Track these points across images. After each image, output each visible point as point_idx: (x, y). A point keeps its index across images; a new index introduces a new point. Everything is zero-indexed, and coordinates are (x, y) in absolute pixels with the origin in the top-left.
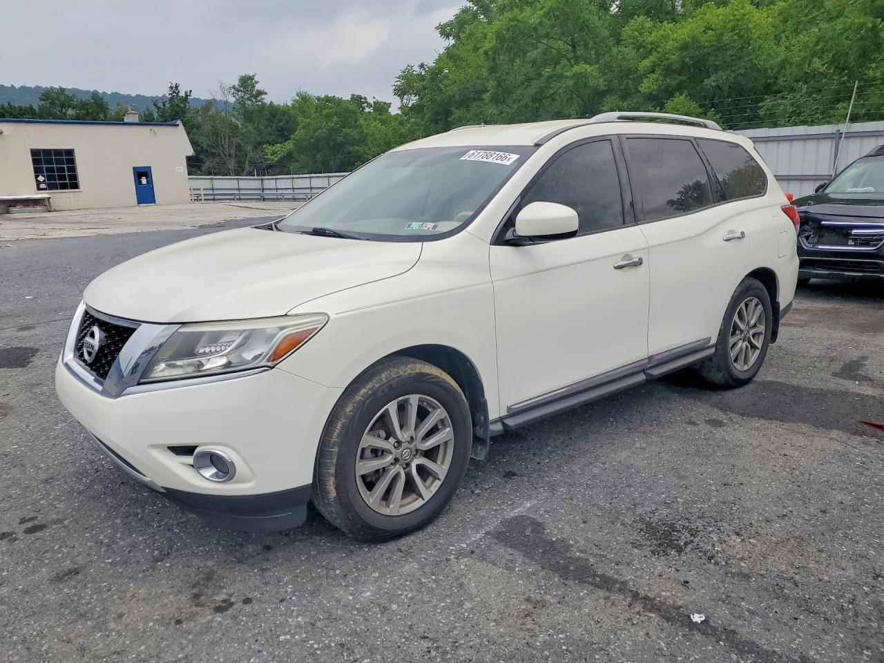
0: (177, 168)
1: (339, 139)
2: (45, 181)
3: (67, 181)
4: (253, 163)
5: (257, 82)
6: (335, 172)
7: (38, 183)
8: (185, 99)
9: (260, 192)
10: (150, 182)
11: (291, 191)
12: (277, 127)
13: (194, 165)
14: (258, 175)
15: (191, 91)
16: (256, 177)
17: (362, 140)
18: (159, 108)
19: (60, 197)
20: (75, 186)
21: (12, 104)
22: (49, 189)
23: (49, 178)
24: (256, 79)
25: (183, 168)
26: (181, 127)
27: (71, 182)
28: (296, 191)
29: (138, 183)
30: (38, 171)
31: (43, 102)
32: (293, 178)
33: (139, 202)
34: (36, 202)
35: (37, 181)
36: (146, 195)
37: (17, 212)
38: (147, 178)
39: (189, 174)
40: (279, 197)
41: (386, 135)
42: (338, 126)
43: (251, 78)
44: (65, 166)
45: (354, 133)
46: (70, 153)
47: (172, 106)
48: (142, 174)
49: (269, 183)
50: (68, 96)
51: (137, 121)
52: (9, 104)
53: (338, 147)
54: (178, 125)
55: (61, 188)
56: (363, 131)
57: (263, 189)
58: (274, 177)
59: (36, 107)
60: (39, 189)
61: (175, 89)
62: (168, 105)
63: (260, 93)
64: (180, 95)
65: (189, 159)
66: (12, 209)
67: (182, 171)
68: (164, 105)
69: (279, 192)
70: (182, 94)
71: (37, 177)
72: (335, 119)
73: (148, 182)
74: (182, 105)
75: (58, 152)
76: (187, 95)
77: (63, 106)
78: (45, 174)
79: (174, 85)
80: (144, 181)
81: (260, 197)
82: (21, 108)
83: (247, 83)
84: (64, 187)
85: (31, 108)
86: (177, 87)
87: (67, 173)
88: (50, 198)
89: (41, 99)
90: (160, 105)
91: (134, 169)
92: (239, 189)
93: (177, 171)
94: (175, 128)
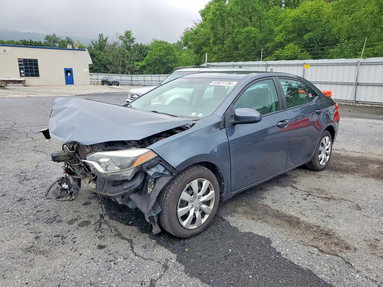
0: (84, 69)
1: (165, 60)
2: (24, 73)
3: (34, 73)
4: (129, 69)
5: (132, 34)
6: (162, 74)
7: (21, 74)
8: (106, 41)
9: (131, 82)
10: (72, 75)
11: (143, 82)
12: (143, 54)
13: (92, 70)
14: (130, 74)
15: (108, 37)
16: (129, 75)
17: (175, 61)
18: (94, 44)
19: (30, 80)
20: (38, 75)
21: (32, 40)
22: (26, 76)
23: (26, 71)
24: (132, 32)
25: (87, 70)
27: (36, 74)
28: (145, 82)
29: (66, 75)
30: (21, 69)
32: (144, 76)
33: (66, 84)
34: (20, 82)
35: (20, 72)
36: (69, 80)
37: (10, 86)
38: (70, 73)
39: (90, 72)
40: (138, 84)
41: (188, 58)
42: (164, 54)
43: (130, 32)
44: (33, 66)
45: (171, 58)
46: (36, 61)
47: (100, 43)
48: (68, 71)
49: (135, 77)
50: (56, 38)
51: (71, 48)
53: (164, 64)
54: (85, 50)
55: (31, 76)
56: (176, 57)
57: (132, 81)
58: (137, 75)
59: (42, 42)
60: (21, 76)
61: (101, 36)
62: (98, 43)
63: (134, 39)
64: (103, 38)
65: (90, 65)
66: (8, 84)
67: (87, 71)
68: (96, 43)
69: (138, 82)
70: (104, 38)
71: (20, 71)
72: (164, 51)
73: (71, 75)
74: (104, 43)
75: (30, 60)
76: (106, 39)
77: (54, 42)
78: (24, 70)
79: (101, 34)
80: (69, 74)
81: (130, 84)
82: (35, 42)
83: (128, 34)
84: (32, 76)
85: (40, 43)
86: (102, 35)
87: (34, 70)
88: (25, 80)
89: (45, 39)
90: (95, 43)
91: (64, 68)
92: (121, 80)
93: (84, 71)
94: (84, 51)
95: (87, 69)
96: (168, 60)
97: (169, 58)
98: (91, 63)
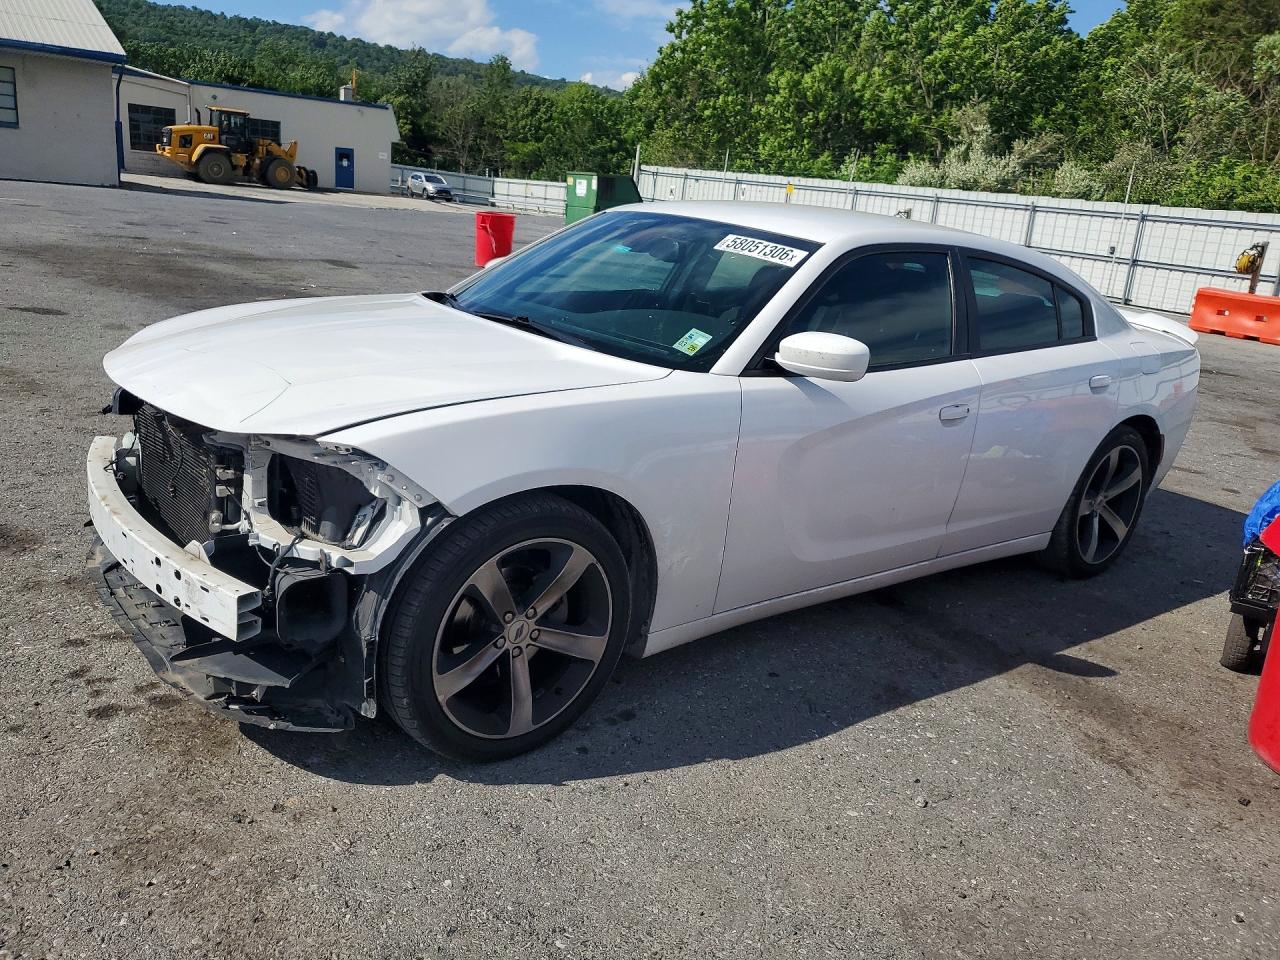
0: (380, 152)
9: (489, 196)
10: (351, 165)
11: (522, 200)
13: (399, 155)
14: (490, 176)
16: (487, 178)
26: (391, 111)
28: (528, 200)
29: (339, 167)
32: (527, 184)
33: (338, 185)
36: (345, 178)
38: (349, 160)
39: (392, 162)
46: (276, 125)
48: (344, 154)
49: (502, 186)
54: (387, 109)
57: (493, 194)
58: (507, 180)
65: (393, 144)
67: (386, 157)
69: (510, 199)
73: (349, 165)
75: (265, 123)
80: (345, 163)
81: (488, 203)
91: (337, 149)
92: (464, 190)
93: (381, 157)
94: (384, 111)
95: (386, 154)
98: (396, 138)
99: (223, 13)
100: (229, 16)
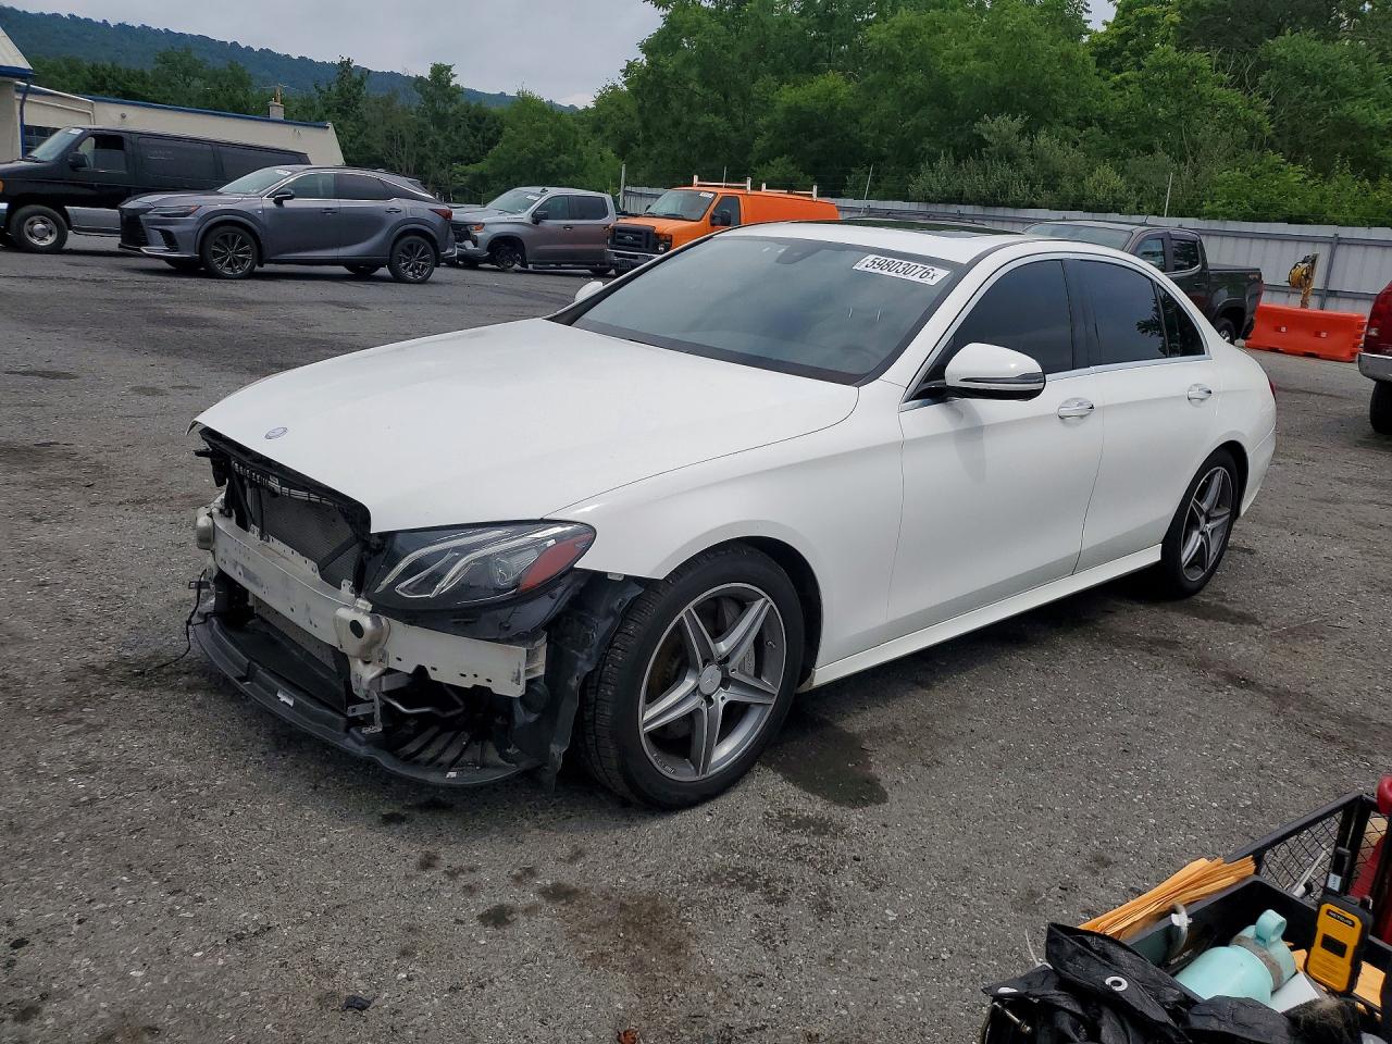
4: (436, 184)
5: (455, 76)
8: (360, 83)
12: (483, 138)
18: (321, 92)
24: (453, 71)
26: (331, 132)
31: (159, 65)
42: (550, 147)
43: (448, 69)
47: (341, 90)
50: (195, 60)
51: (282, 119)
52: (113, 64)
54: (328, 127)
59: (148, 72)
61: (346, 66)
62: (334, 89)
63: (456, 90)
64: (354, 74)
68: (329, 88)
74: (355, 91)
76: (363, 77)
77: (187, 73)
79: (345, 60)
83: (441, 73)
85: (143, 75)
86: (348, 63)
89: (157, 61)
90: (324, 87)
94: (323, 130)
96: (558, 165)
97: (563, 162)
98: (339, 161)
99: (105, 21)
100: (112, 23)
